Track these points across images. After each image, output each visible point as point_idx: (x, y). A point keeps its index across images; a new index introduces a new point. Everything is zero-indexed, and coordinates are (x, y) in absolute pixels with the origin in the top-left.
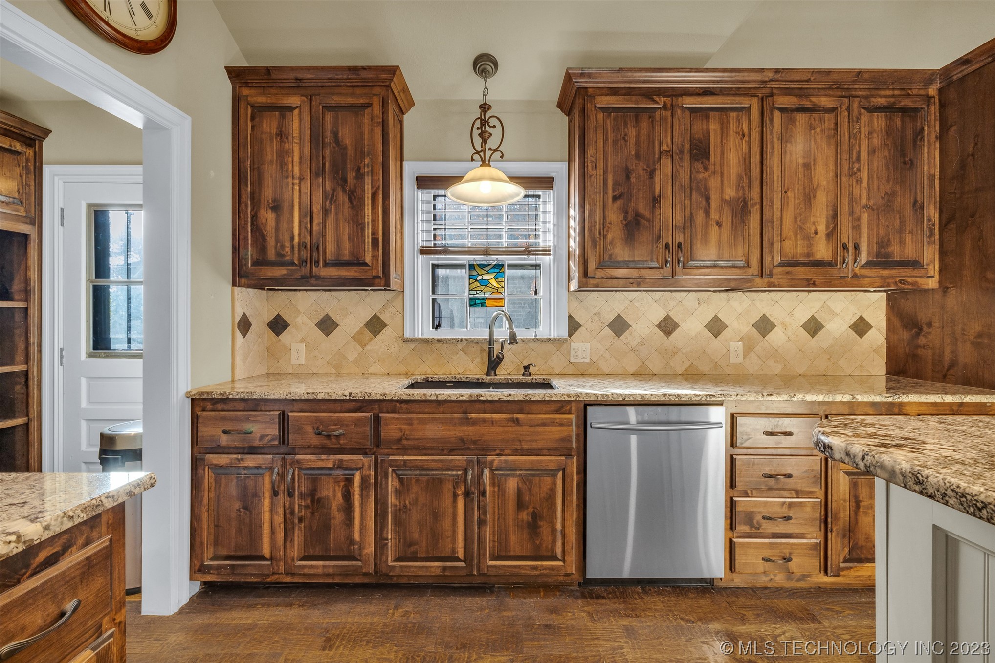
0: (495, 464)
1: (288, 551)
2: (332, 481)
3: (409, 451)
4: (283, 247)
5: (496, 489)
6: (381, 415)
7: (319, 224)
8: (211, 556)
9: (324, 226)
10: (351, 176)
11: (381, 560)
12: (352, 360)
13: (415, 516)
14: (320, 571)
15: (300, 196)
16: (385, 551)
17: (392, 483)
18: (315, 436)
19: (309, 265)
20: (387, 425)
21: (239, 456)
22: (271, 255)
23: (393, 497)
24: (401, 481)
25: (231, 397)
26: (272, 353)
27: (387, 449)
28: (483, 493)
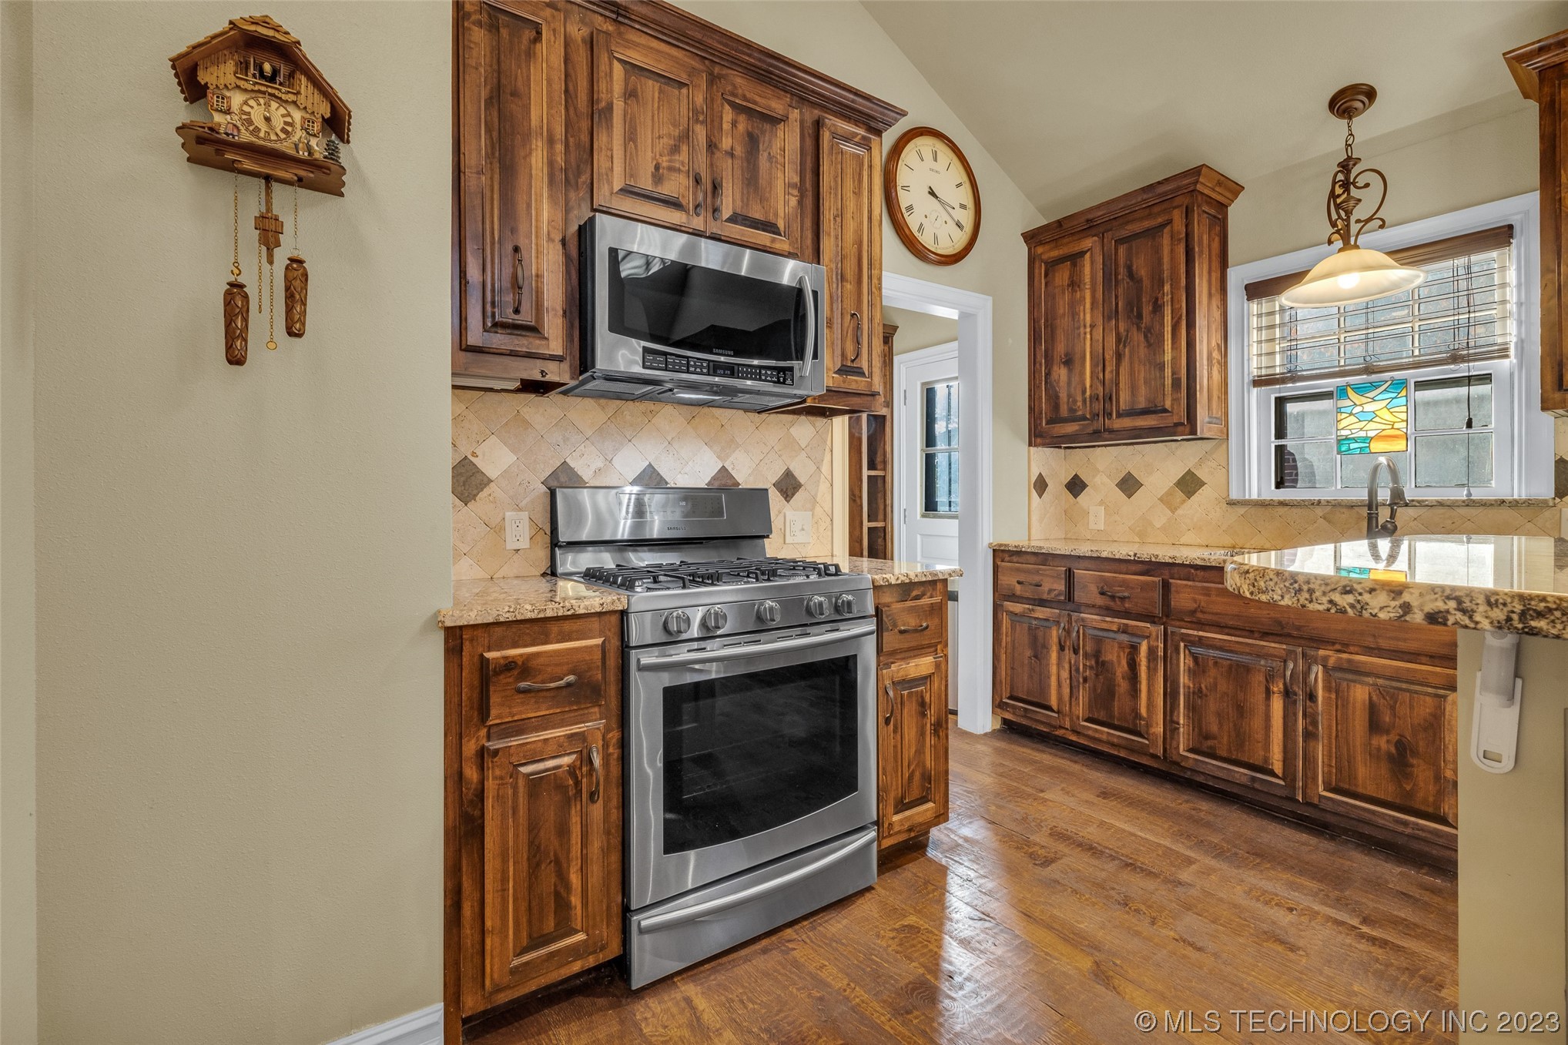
0: (1331, 662)
1: (1073, 708)
2: (1116, 645)
3: (1207, 628)
4: (1075, 401)
5: (1333, 696)
6: (1171, 581)
7: (1112, 372)
8: (1008, 695)
9: (1118, 374)
10: (1147, 310)
11: (1171, 745)
12: (1158, 526)
13: (1212, 705)
14: (1104, 737)
15: (1091, 345)
16: (1176, 736)
17: (1184, 661)
18: (1099, 596)
19: (1101, 418)
20: (1177, 592)
21: (1031, 607)
22: (1064, 411)
23: (1186, 677)
24: (1196, 659)
25: (1023, 549)
26: (1070, 517)
27: (1179, 620)
28: (1311, 697)
